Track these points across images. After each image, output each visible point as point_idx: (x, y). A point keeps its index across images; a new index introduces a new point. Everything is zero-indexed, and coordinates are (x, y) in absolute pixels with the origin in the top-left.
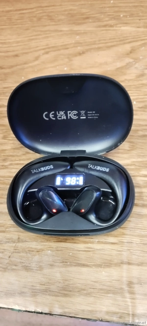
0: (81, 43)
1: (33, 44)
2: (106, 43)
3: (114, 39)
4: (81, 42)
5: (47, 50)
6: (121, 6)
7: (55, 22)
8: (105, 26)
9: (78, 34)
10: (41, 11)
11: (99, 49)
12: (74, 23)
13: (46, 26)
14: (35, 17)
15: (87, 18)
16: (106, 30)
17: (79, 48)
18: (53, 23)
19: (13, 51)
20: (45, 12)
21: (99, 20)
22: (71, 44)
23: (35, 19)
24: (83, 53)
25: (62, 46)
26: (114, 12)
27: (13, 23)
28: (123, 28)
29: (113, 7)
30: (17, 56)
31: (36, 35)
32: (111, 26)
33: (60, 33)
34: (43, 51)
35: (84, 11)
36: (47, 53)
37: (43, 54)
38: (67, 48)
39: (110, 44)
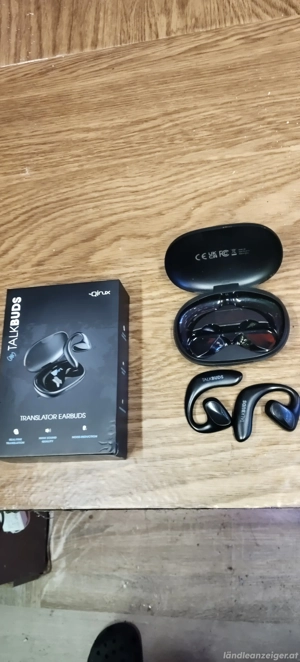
0: (240, 183)
1: (176, 190)
2: (275, 178)
3: (284, 170)
4: (240, 180)
5: (198, 200)
6: (284, 102)
7: (197, 144)
8: (267, 146)
9: (233, 166)
10: (170, 124)
11: (266, 190)
12: (223, 145)
13: (184, 153)
14: (164, 136)
15: (240, 132)
16: (271, 154)
17: (240, 192)
18: (194, 147)
19: (154, 206)
20: (177, 125)
21: (258, 135)
22: (228, 185)
23: (166, 141)
24: (247, 200)
25: (216, 190)
26: (276, 116)
27: (136, 150)
28: (293, 148)
29: (274, 104)
30: (160, 214)
31: (176, 174)
32: (276, 146)
33: (208, 167)
34: (192, 203)
35: (233, 117)
36: (199, 205)
37: (195, 208)
38: (224, 194)
39: (280, 181)
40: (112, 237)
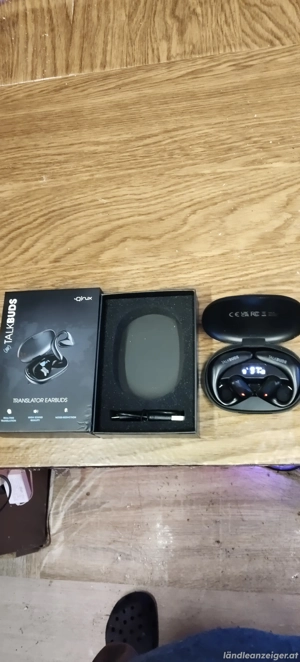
0: (230, 194)
1: (175, 199)
2: (258, 191)
3: (267, 183)
4: (229, 191)
5: (194, 208)
6: (268, 124)
7: (192, 159)
8: (253, 162)
9: (224, 179)
10: (170, 141)
11: (251, 201)
12: (215, 160)
13: (182, 167)
14: (164, 151)
15: (230, 149)
16: (255, 169)
17: (229, 201)
18: (191, 162)
19: (155, 212)
20: (176, 141)
21: (245, 153)
22: (219, 196)
23: (166, 155)
24: (235, 209)
25: (208, 200)
26: (261, 136)
27: (140, 163)
28: (275, 165)
29: (259, 125)
30: (161, 219)
31: (174, 185)
32: (261, 163)
33: (202, 179)
34: (188, 211)
35: (224, 136)
36: (194, 212)
37: (190, 214)
38: (216, 204)
39: (262, 193)
40: (119, 239)
